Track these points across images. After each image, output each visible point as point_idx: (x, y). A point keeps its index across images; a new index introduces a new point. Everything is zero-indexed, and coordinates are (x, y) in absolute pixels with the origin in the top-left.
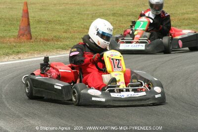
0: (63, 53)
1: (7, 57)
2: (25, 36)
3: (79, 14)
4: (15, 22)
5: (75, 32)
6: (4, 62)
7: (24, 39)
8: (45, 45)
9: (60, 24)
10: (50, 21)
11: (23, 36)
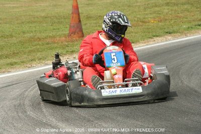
3: (129, 6)
4: (63, 20)
11: (75, 34)
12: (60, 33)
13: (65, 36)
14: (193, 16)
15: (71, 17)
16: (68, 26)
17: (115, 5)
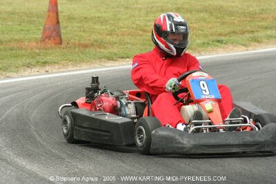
0: (109, 65)
1: (29, 70)
2: (52, 38)
3: (127, 8)
4: (35, 19)
5: (123, 35)
6: (24, 77)
7: (50, 43)
8: (82, 53)
9: (102, 23)
10: (85, 18)
11: (49, 39)
12: (30, 36)
13: (36, 40)
14: (211, 28)
15: (46, 17)
16: (42, 28)
17: (108, 5)
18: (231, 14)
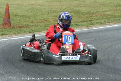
0: (30, 35)
3: (40, 11)
4: (1, 16)
5: (37, 22)
11: (6, 24)
14: (74, 19)
16: (3, 20)
17: (33, 10)
18: (83, 13)
